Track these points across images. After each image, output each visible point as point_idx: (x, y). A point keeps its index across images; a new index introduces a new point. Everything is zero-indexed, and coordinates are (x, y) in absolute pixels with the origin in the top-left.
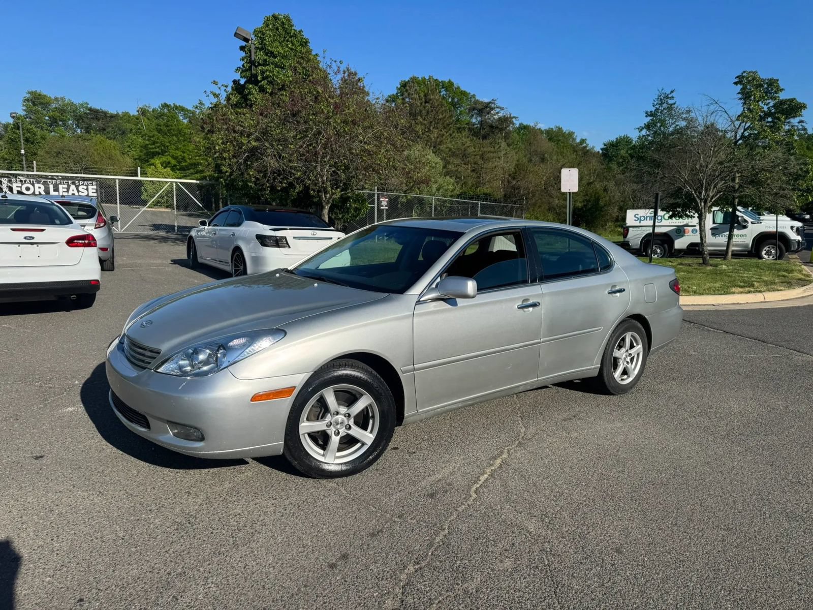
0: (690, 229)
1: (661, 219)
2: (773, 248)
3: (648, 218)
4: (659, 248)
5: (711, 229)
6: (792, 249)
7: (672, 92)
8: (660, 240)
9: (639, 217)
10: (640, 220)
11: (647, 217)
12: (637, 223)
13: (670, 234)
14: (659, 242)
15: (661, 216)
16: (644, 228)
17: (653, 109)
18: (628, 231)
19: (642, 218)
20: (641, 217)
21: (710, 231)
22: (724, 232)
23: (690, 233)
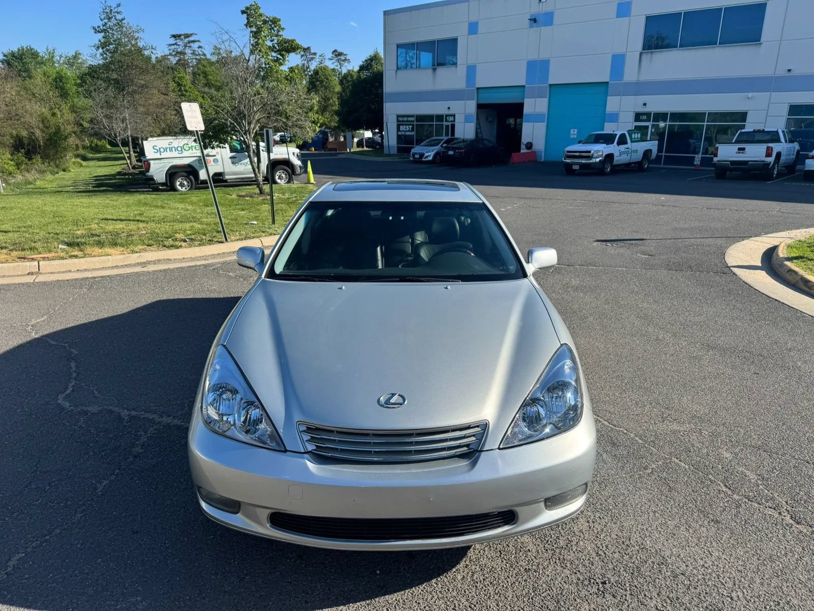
0: (212, 159)
1: (182, 150)
2: (283, 172)
3: (168, 149)
4: (186, 180)
5: (230, 158)
6: (297, 173)
7: (119, 5)
8: (186, 172)
9: (157, 148)
10: (160, 152)
11: (166, 148)
12: (158, 156)
13: (193, 165)
14: (185, 174)
15: (181, 147)
16: (166, 161)
17: (100, 23)
18: (149, 165)
19: (162, 150)
20: (160, 149)
21: (230, 160)
22: (241, 161)
23: (212, 163)
